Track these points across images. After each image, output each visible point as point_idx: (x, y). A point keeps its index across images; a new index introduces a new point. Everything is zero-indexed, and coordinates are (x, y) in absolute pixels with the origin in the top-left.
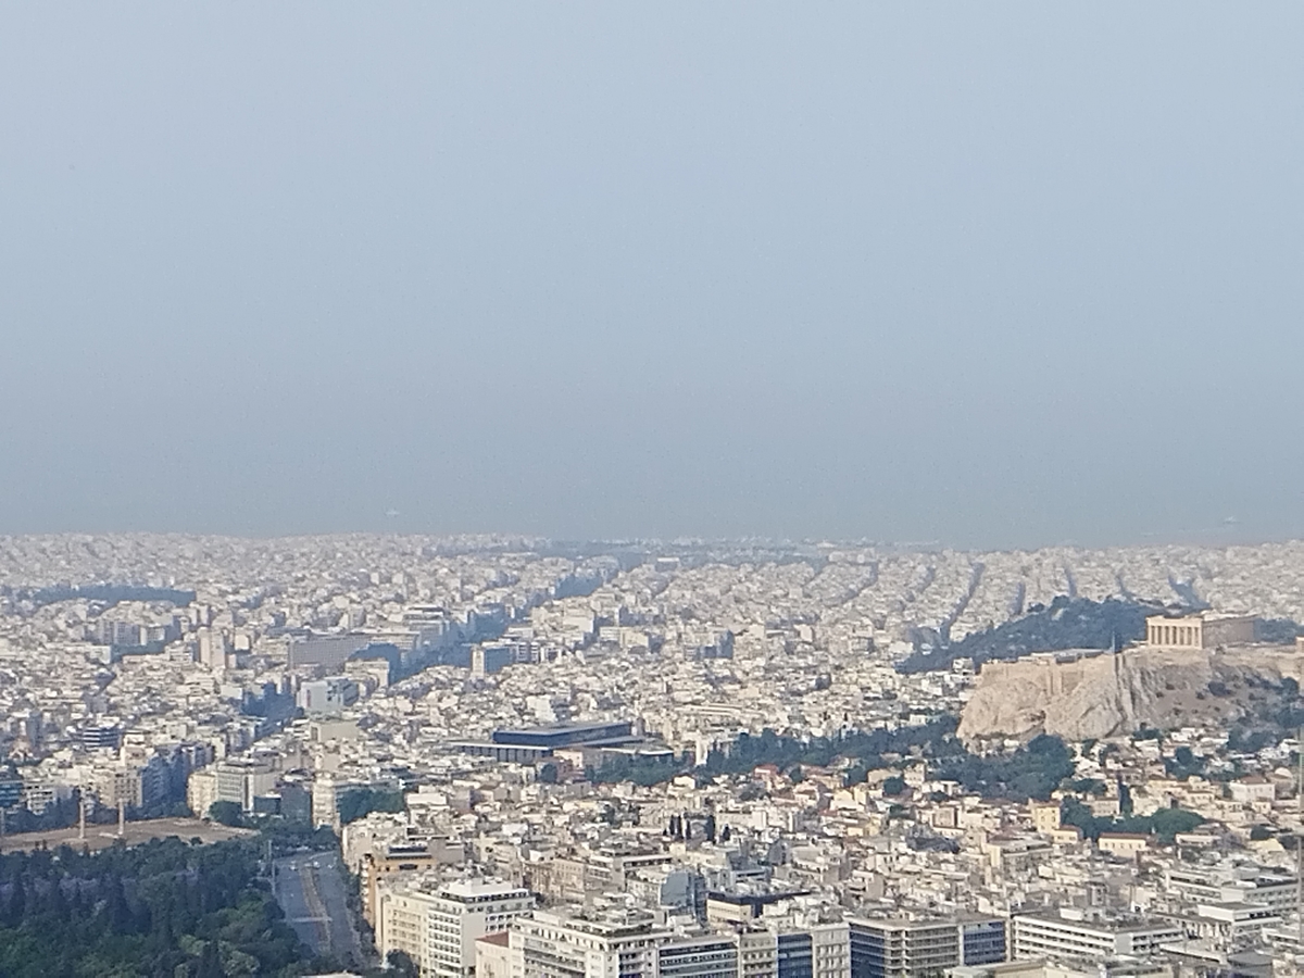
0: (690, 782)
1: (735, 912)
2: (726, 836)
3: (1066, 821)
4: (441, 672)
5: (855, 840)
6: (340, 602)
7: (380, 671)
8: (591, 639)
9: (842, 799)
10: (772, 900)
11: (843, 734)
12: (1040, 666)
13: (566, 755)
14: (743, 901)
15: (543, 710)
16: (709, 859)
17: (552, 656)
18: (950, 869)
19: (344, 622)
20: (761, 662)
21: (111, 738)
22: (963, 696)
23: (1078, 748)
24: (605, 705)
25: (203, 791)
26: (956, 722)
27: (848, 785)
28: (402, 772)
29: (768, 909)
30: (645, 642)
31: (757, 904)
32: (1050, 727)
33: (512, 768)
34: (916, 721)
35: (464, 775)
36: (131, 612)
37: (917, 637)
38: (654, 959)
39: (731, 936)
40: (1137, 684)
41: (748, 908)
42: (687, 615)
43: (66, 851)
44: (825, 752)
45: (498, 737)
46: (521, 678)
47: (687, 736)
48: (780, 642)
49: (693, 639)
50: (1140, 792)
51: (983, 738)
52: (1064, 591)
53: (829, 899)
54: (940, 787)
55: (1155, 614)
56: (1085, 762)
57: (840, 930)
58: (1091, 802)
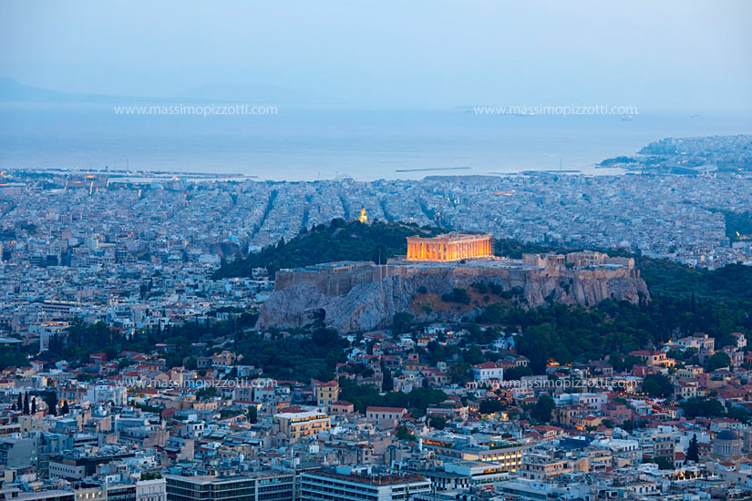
0: (37, 366)
1: (72, 471)
2: (65, 410)
3: (343, 397)
10: (104, 461)
11: (162, 328)
14: (80, 462)
22: (260, 297)
26: (253, 319)
27: (167, 369)
31: (91, 465)
32: (328, 323)
37: (225, 248)
41: (82, 468)
44: (147, 341)
47: (32, 329)
48: (110, 255)
49: (39, 252)
50: (398, 375)
51: (274, 331)
52: (339, 214)
53: (150, 460)
54: (239, 368)
55: (412, 234)
56: (356, 351)
57: (159, 485)
58: (361, 381)
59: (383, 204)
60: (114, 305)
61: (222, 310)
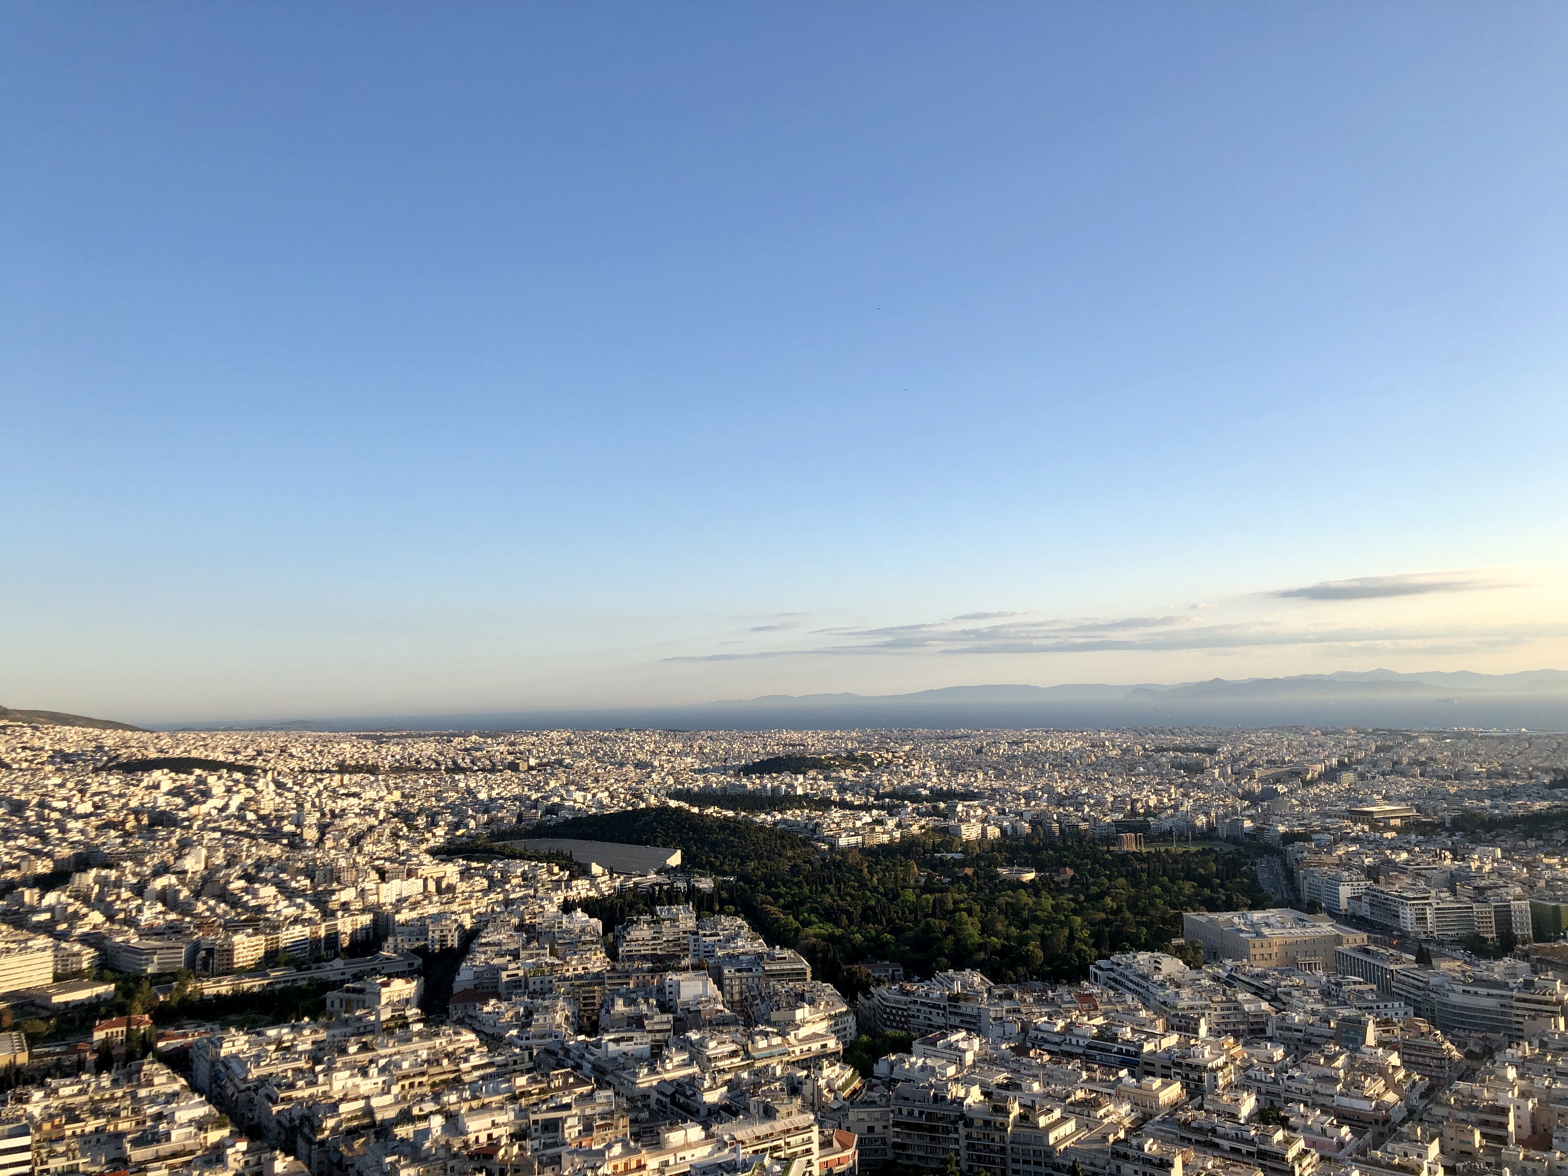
0: (1445, 834)
10: (1490, 888)
17: (1374, 778)
29: (1489, 893)
31: (1482, 890)
34: (1555, 811)
38: (1432, 911)
39: (1469, 903)
43: (1168, 852)
44: (1510, 823)
45: (1351, 812)
47: (1440, 814)
53: (1518, 890)
57: (1525, 904)
60: (1488, 802)
61: (1557, 806)
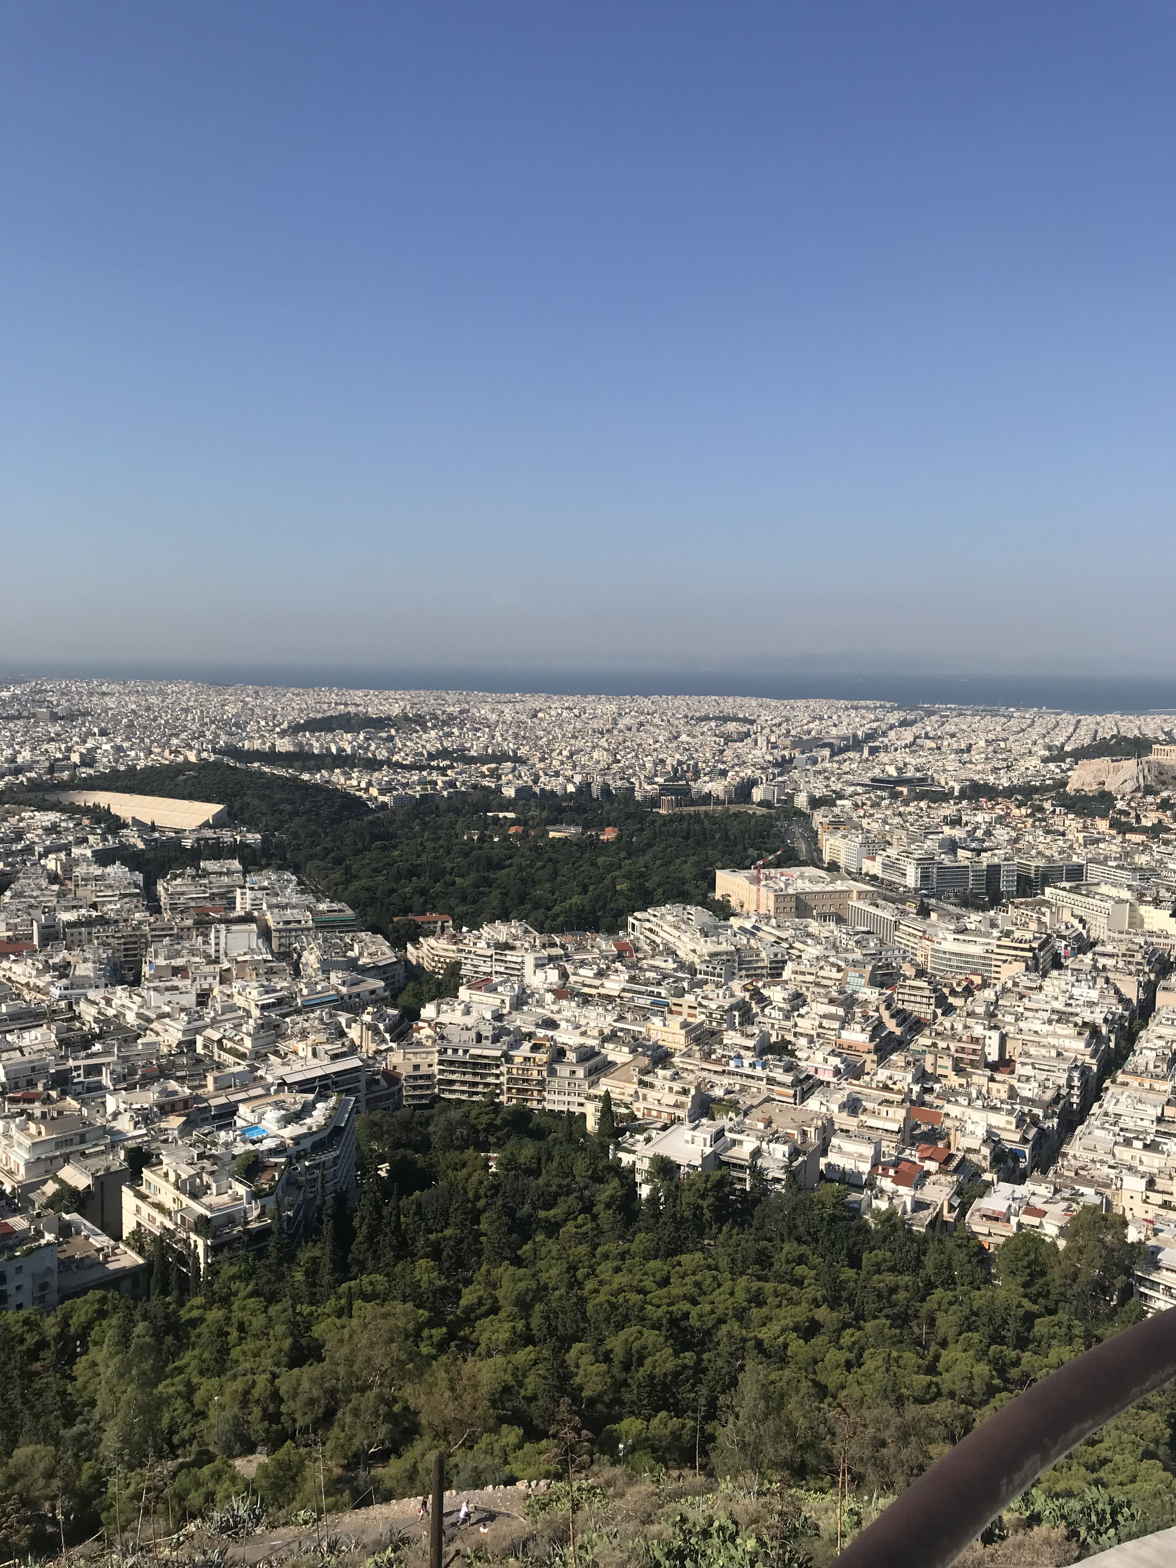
0: (952, 802)
1: (969, 854)
2: (966, 824)
3: (1111, 826)
4: (851, 754)
5: (1021, 829)
6: (811, 725)
7: (826, 752)
8: (913, 743)
9: (1016, 812)
10: (985, 850)
12: (1103, 763)
13: (900, 789)
14: (973, 850)
15: (892, 771)
16: (958, 833)
17: (896, 750)
18: (1061, 843)
19: (813, 733)
20: (983, 756)
21: (724, 773)
22: (1069, 773)
23: (1119, 797)
24: (917, 770)
25: (757, 794)
26: (1065, 784)
27: (1018, 807)
28: (834, 792)
29: (983, 854)
30: (934, 746)
31: (978, 852)
32: (1107, 788)
33: (879, 793)
35: (859, 794)
36: (731, 727)
37: (1049, 748)
38: (935, 870)
39: (967, 863)
40: (1146, 772)
41: (974, 853)
42: (953, 736)
43: (706, 814)
44: (1009, 793)
45: (873, 780)
46: (883, 757)
48: (991, 749)
49: (955, 746)
50: (1145, 816)
51: (1077, 791)
52: (1115, 732)
54: (1058, 809)
55: (1155, 743)
56: (1121, 803)
57: (1013, 864)
58: (1123, 819)
59: (1139, 728)
61: (1049, 779)
